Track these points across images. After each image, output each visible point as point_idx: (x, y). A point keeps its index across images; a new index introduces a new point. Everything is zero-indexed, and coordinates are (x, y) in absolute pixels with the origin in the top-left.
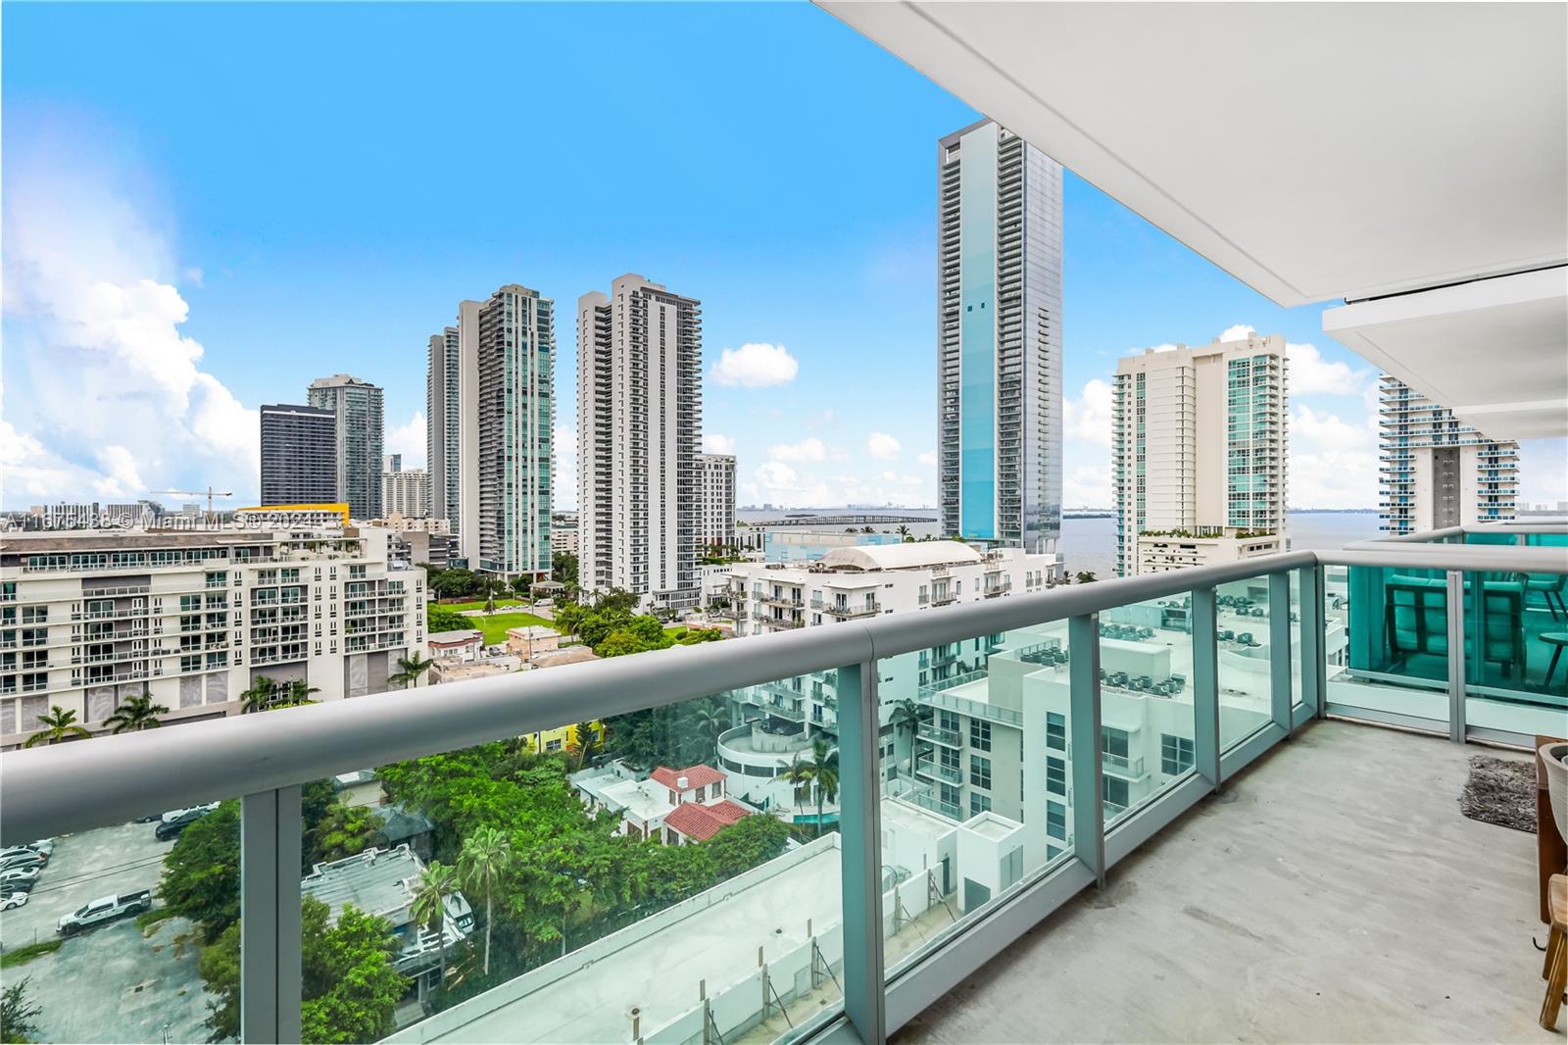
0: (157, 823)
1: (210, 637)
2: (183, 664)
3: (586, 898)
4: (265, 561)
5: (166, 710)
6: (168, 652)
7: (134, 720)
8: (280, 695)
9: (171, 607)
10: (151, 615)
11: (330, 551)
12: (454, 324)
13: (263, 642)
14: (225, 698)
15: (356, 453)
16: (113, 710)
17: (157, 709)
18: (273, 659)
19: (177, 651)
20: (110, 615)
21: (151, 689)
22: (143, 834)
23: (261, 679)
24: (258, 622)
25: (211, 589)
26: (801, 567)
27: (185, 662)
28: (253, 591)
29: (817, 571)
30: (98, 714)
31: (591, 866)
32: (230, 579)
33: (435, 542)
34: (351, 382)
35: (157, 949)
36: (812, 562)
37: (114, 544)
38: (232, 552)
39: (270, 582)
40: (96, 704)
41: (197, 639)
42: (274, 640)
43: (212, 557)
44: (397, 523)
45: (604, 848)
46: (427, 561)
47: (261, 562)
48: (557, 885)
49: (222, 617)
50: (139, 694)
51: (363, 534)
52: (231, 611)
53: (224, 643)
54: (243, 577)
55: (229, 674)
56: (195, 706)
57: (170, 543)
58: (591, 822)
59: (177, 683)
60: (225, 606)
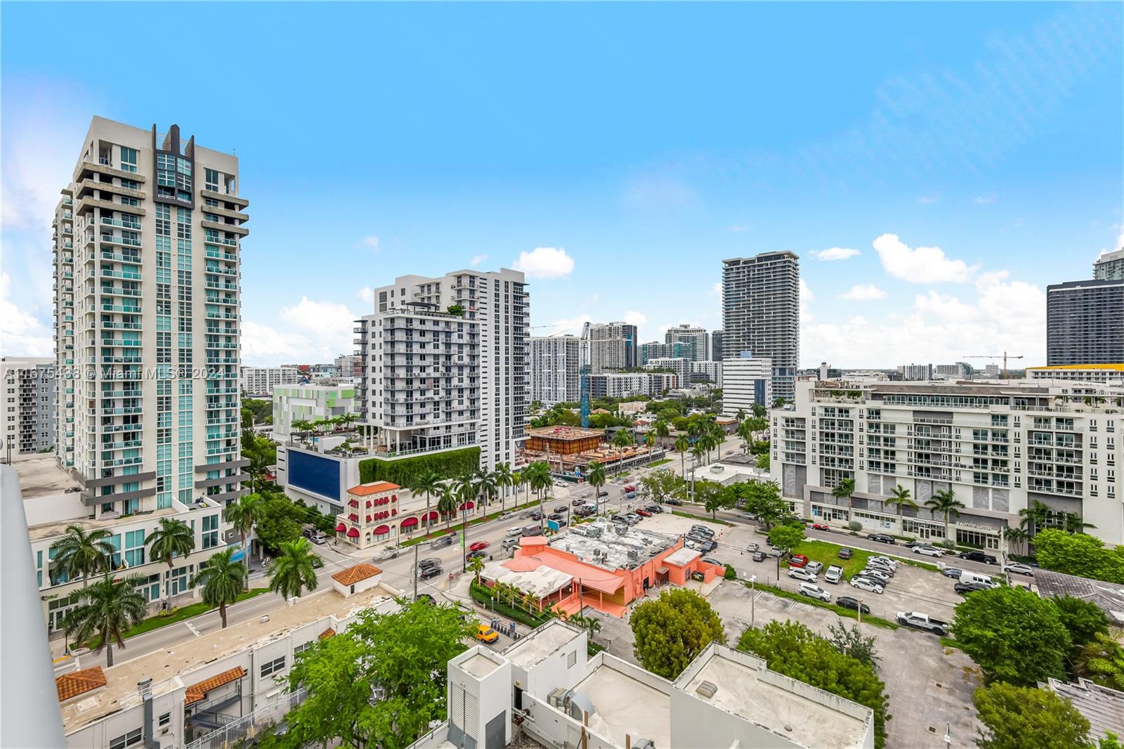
0: (956, 581)
1: (995, 462)
2: (975, 477)
4: (1041, 410)
5: (963, 506)
6: (965, 467)
7: (943, 506)
8: (1055, 521)
9: (967, 436)
10: (953, 439)
11: (1108, 406)
13: (1039, 474)
14: (1007, 510)
16: (930, 496)
17: (957, 503)
18: (1048, 489)
19: (971, 467)
20: (928, 435)
21: (954, 488)
22: (947, 584)
23: (1038, 503)
24: (1034, 458)
25: (995, 427)
27: (976, 476)
28: (1030, 432)
30: (923, 496)
32: (1011, 421)
35: (952, 666)
37: (931, 391)
38: (1012, 401)
39: (1045, 427)
40: (921, 490)
41: (985, 461)
42: (1049, 474)
43: (997, 403)
47: (1037, 410)
49: (1004, 448)
50: (946, 490)
52: (1012, 446)
53: (1005, 468)
54: (1022, 422)
55: (1010, 493)
56: (983, 509)
57: (966, 392)
59: (971, 490)
60: (1006, 441)
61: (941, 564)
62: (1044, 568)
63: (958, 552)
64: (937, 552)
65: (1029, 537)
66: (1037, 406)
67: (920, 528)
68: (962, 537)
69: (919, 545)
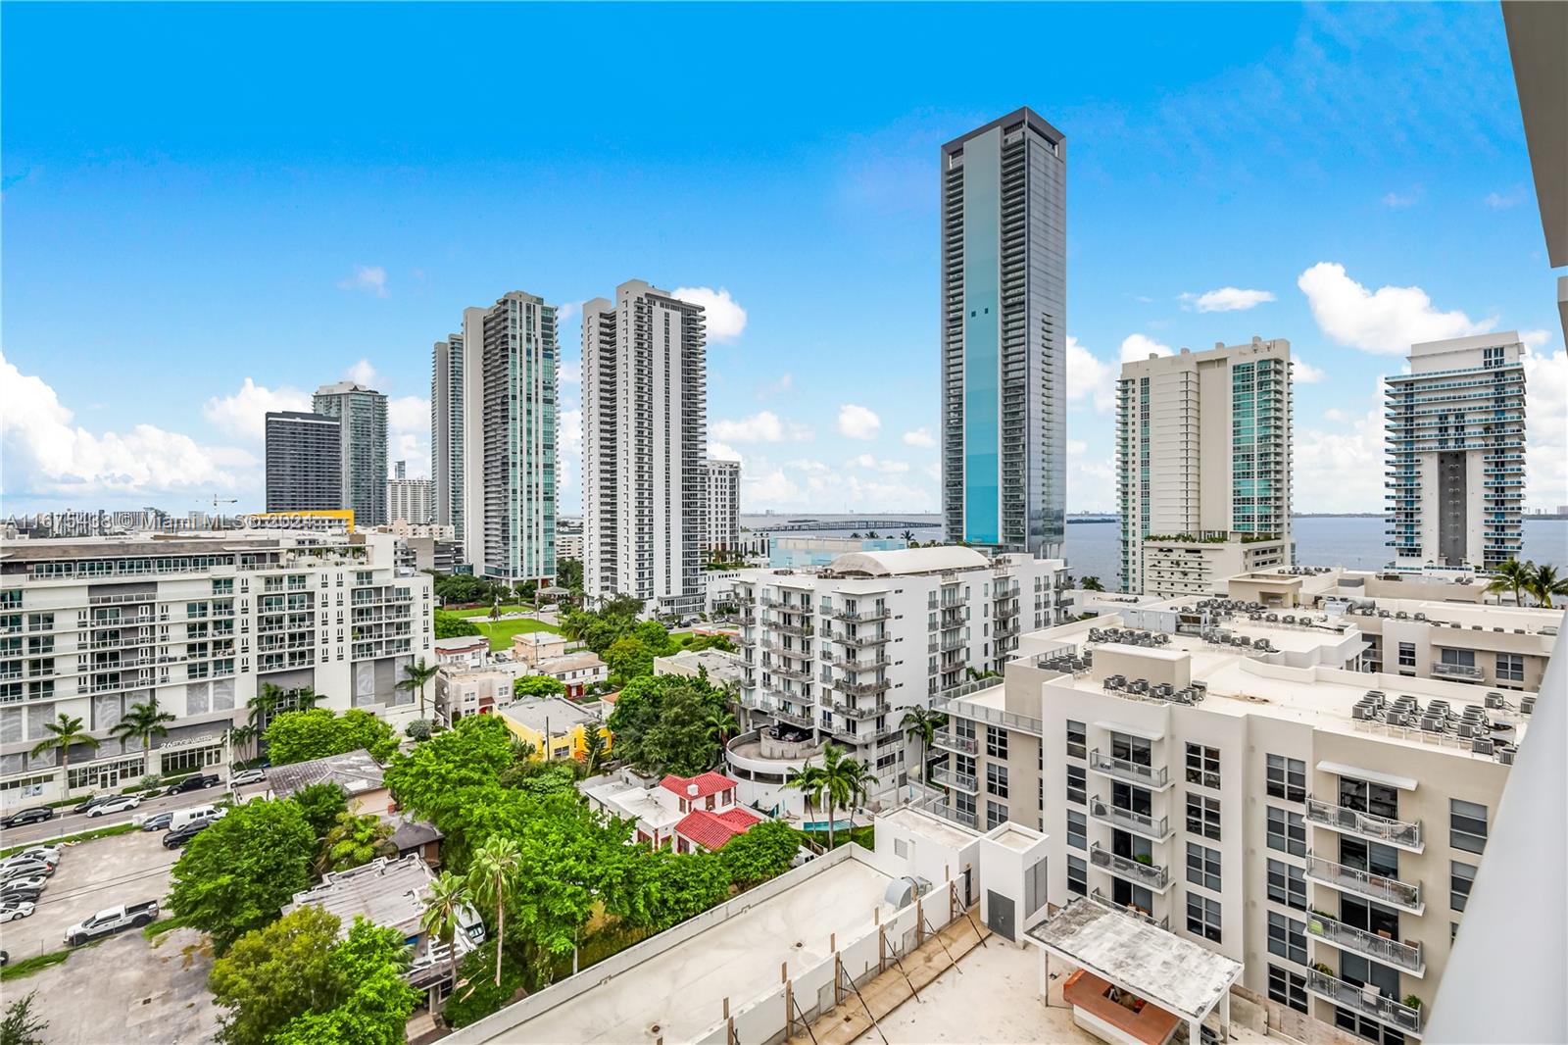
0: (165, 832)
1: (217, 644)
2: (189, 671)
3: (598, 908)
4: (272, 568)
5: (173, 718)
8: (287, 702)
9: (179, 614)
10: (158, 622)
11: (336, 558)
12: (458, 331)
13: (270, 649)
14: (232, 705)
15: (361, 460)
16: (120, 717)
17: (163, 716)
18: (280, 666)
19: (184, 659)
20: (116, 622)
21: (157, 696)
22: (151, 842)
23: (268, 686)
24: (265, 629)
25: (218, 596)
26: (809, 573)
27: (192, 670)
28: (260, 597)
29: (826, 577)
30: (105, 721)
31: (603, 876)
32: (237, 586)
33: (440, 548)
34: (356, 388)
35: (165, 960)
36: (820, 568)
37: (120, 552)
38: (238, 559)
39: (277, 589)
40: (102, 713)
41: (203, 646)
42: (281, 647)
43: (219, 563)
44: (402, 529)
45: (617, 857)
46: (432, 567)
47: (268, 568)
48: (570, 896)
49: (229, 625)
50: (145, 702)
51: (369, 541)
52: (238, 619)
53: (230, 650)
54: (251, 583)
55: (236, 681)
56: (201, 714)
57: (176, 550)
58: (603, 831)
59: (184, 691)
60: (232, 613)
61: (139, 818)
62: (277, 764)
63: (164, 789)
64: (132, 802)
65: (259, 733)
66: (268, 563)
67: (100, 774)
68: (170, 764)
69: (101, 802)
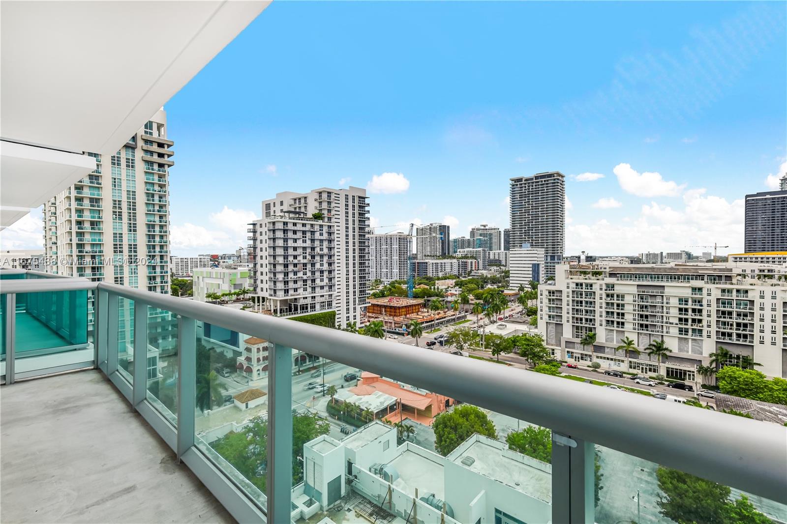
1: (694, 320)
2: (679, 331)
5: (671, 351)
6: (673, 324)
7: (656, 351)
8: (734, 361)
9: (674, 302)
10: (665, 305)
13: (724, 329)
14: (701, 353)
16: (648, 344)
17: (666, 349)
18: (730, 339)
20: (647, 302)
21: (665, 339)
23: (722, 349)
24: (721, 317)
25: (694, 296)
27: (681, 330)
28: (718, 300)
30: (643, 344)
32: (705, 292)
37: (651, 271)
38: (706, 278)
39: (728, 296)
40: (642, 340)
41: (686, 320)
42: (731, 329)
43: (696, 279)
47: (723, 284)
49: (700, 311)
50: (659, 340)
52: (705, 309)
53: (701, 325)
54: (712, 292)
55: (704, 342)
56: (685, 353)
57: (675, 271)
59: (677, 340)
60: (701, 305)
61: (654, 391)
62: (724, 393)
63: (667, 383)
64: (651, 383)
65: (716, 372)
66: (723, 281)
67: (641, 366)
68: (670, 373)
69: (640, 378)
